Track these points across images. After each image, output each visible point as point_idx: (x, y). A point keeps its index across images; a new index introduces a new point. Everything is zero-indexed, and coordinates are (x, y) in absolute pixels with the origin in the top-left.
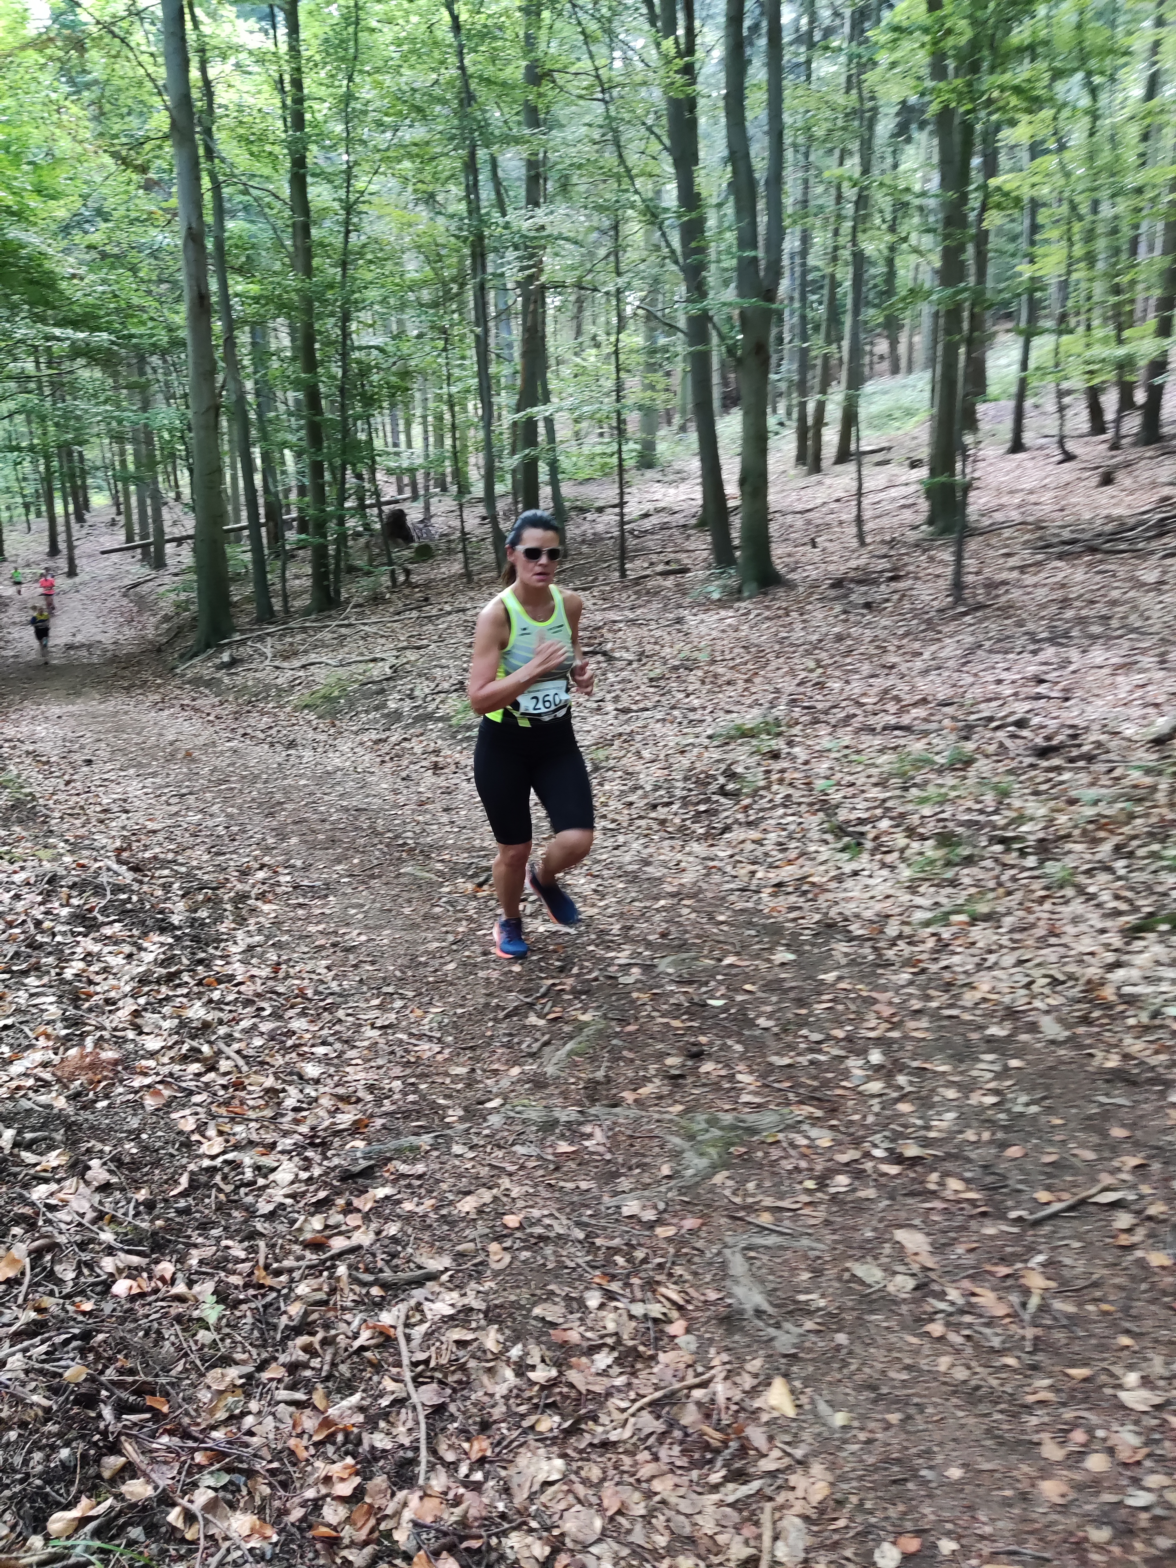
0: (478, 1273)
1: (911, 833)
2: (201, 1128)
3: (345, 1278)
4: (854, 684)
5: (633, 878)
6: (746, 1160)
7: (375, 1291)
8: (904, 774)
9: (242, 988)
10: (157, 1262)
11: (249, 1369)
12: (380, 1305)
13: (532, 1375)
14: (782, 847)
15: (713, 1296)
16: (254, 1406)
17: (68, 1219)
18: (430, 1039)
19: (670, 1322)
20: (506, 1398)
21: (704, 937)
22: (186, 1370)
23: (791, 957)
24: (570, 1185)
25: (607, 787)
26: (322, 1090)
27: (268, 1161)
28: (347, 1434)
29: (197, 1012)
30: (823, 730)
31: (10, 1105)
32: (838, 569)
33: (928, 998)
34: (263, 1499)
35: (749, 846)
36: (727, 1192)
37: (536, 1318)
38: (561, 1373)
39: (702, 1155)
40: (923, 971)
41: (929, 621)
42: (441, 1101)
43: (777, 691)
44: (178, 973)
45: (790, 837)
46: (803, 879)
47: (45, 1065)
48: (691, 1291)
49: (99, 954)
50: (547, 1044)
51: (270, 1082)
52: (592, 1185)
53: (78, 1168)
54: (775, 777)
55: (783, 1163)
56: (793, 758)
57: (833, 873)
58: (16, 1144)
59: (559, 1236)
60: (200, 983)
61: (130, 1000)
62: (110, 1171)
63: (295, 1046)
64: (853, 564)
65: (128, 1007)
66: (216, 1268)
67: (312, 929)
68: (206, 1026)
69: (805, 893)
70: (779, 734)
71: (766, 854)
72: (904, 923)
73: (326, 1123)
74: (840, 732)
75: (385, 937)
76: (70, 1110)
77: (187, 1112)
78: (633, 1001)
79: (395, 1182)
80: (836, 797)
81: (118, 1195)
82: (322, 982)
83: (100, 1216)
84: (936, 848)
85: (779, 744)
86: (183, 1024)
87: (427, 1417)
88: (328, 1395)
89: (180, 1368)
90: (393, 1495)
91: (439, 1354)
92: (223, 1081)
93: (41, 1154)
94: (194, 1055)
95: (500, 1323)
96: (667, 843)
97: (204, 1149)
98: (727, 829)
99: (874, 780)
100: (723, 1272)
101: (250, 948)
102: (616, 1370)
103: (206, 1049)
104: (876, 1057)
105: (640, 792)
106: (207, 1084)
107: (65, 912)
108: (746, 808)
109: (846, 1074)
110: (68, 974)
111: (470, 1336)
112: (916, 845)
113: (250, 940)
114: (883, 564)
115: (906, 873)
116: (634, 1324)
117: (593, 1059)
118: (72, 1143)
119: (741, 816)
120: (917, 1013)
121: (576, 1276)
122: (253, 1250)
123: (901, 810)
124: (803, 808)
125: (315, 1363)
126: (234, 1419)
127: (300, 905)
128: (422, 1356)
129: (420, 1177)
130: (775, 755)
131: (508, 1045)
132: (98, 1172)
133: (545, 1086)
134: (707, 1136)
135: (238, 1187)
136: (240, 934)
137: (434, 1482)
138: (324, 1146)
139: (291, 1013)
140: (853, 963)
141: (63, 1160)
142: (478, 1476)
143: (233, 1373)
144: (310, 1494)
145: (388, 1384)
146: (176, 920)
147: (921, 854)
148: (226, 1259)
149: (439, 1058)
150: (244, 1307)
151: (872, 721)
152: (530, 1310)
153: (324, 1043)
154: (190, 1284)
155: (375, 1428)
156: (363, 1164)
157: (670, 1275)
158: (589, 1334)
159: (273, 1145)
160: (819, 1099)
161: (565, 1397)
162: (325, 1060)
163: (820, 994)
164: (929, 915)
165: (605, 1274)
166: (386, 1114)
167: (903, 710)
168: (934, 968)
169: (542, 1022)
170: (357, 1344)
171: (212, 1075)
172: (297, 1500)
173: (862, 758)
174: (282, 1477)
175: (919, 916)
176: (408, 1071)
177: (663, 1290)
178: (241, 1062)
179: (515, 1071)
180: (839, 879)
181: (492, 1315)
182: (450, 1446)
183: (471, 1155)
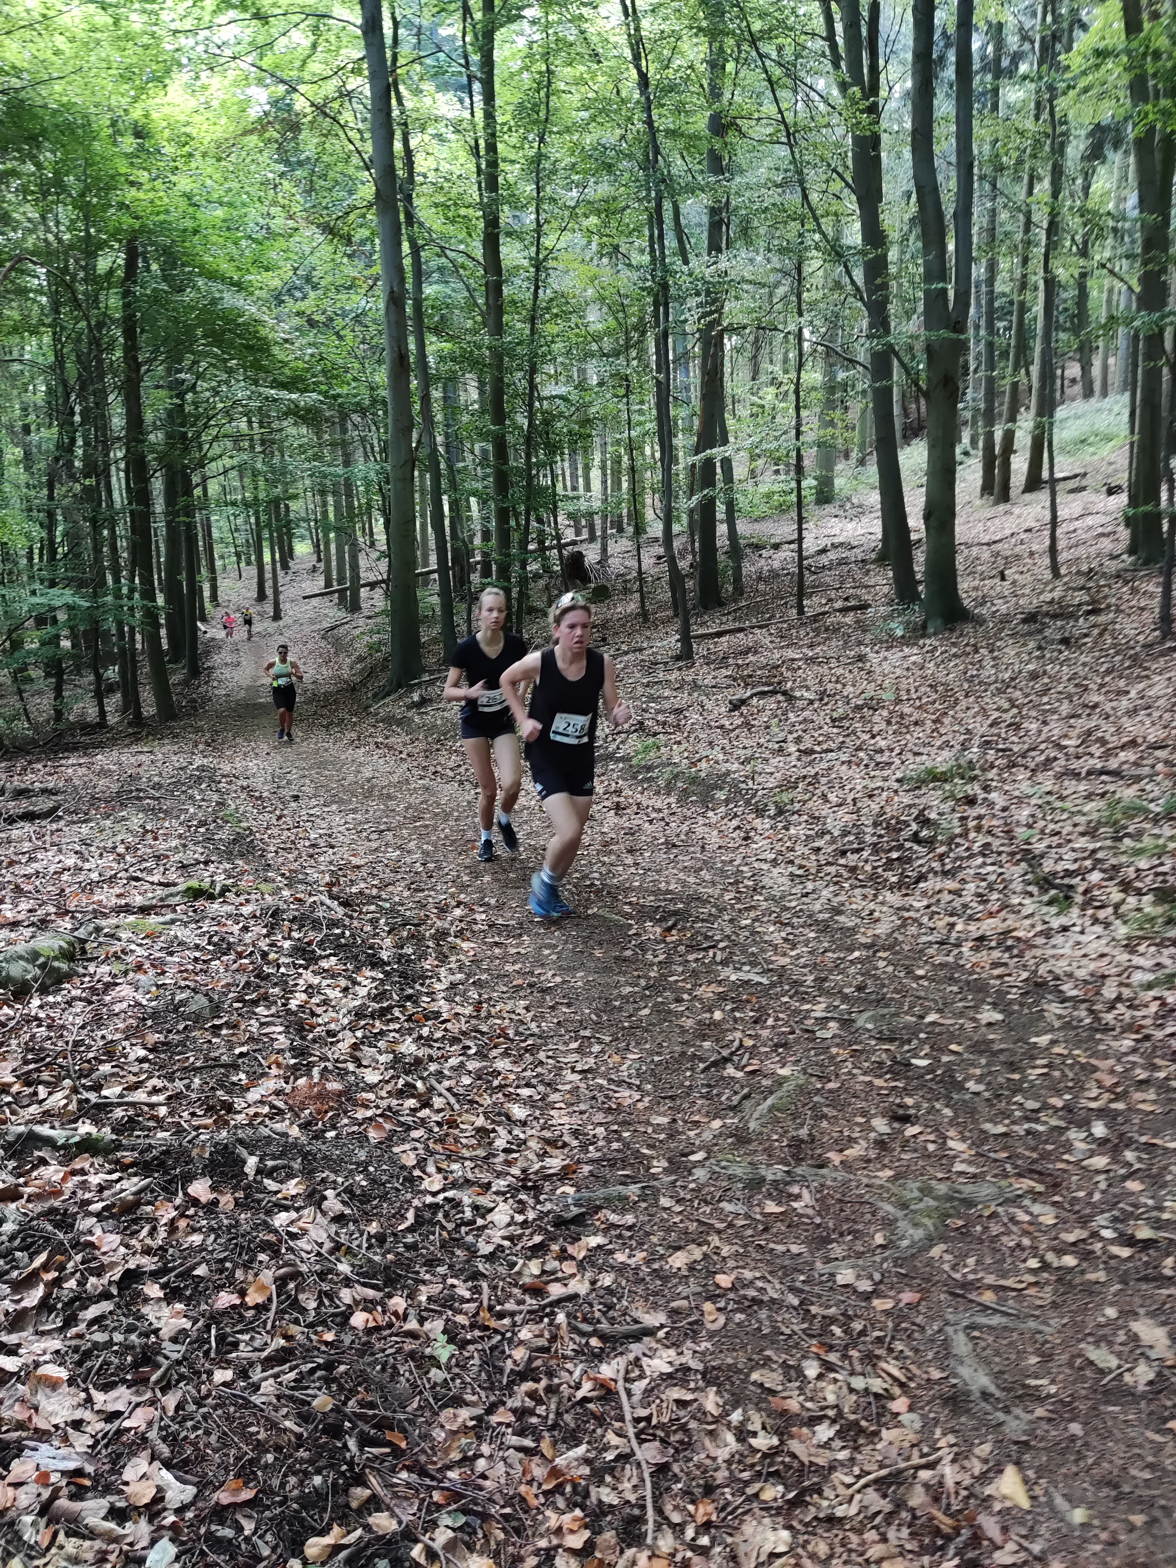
0: (694, 1331)
1: (1126, 887)
2: (421, 1164)
3: (564, 1326)
4: (1053, 725)
5: (824, 928)
6: (964, 1233)
7: (594, 1342)
8: (1116, 822)
9: (449, 1026)
10: (390, 1296)
11: (479, 1411)
12: (599, 1357)
13: (753, 1441)
14: (982, 899)
15: (936, 1374)
16: (485, 1449)
17: (308, 1248)
18: (630, 1086)
19: (893, 1398)
20: (729, 1462)
21: (903, 991)
22: (420, 1407)
23: (999, 1017)
24: (781, 1248)
25: (792, 831)
26: (530, 1132)
27: (484, 1201)
28: (575, 1486)
29: (408, 1047)
30: (1022, 775)
31: (250, 1131)
32: (1029, 603)
33: (1155, 1068)
34: (498, 1544)
35: (946, 897)
36: (946, 1267)
37: (754, 1383)
38: (782, 1442)
39: (916, 1225)
40: (1147, 1038)
41: (1135, 658)
42: (645, 1151)
43: (969, 732)
44: (389, 1009)
45: (991, 888)
46: (1006, 933)
47: (278, 1093)
48: (912, 1367)
49: (319, 986)
50: (746, 1097)
51: (480, 1122)
52: (802, 1249)
53: (315, 1198)
54: (972, 824)
55: (1005, 1239)
56: (991, 805)
57: (1039, 928)
58: (259, 1172)
59: (773, 1301)
60: (409, 1019)
61: (348, 1033)
62: (344, 1203)
63: (501, 1087)
64: (1047, 597)
65: (348, 1040)
66: (443, 1306)
67: (509, 968)
68: (418, 1061)
69: (1009, 949)
70: (974, 778)
71: (965, 906)
72: (1121, 984)
73: (537, 1167)
74: (1040, 777)
75: (579, 979)
76: (304, 1139)
77: (407, 1147)
78: (832, 1057)
79: (606, 1231)
80: (1039, 847)
81: (352, 1227)
82: (522, 1022)
83: (338, 1247)
84: (1155, 904)
85: (974, 789)
86: (398, 1059)
87: (652, 1475)
88: (554, 1444)
89: (415, 1405)
90: (622, 1552)
91: (660, 1413)
92: (438, 1118)
93: (281, 1182)
94: (408, 1091)
95: (719, 1385)
96: (858, 891)
97: (425, 1185)
98: (922, 878)
99: (1080, 829)
100: (945, 1353)
101: (453, 986)
102: (837, 1444)
103: (419, 1084)
104: (1099, 1129)
105: (827, 837)
106: (423, 1120)
107: (287, 944)
108: (941, 857)
109: (1068, 1147)
110: (293, 1004)
111: (689, 1397)
112: (1132, 901)
113: (452, 978)
114: (1081, 597)
115: (1122, 930)
116: (854, 1397)
117: (795, 1116)
118: (308, 1173)
119: (936, 865)
120: (1143, 1084)
121: (791, 1343)
122: (477, 1290)
123: (1113, 861)
124: (1004, 858)
125: (541, 1410)
126: (467, 1460)
127: (497, 944)
128: (643, 1413)
129: (630, 1228)
130: (971, 801)
131: (707, 1097)
132: (333, 1203)
133: (749, 1141)
134: (921, 1206)
135: (458, 1226)
136: (443, 972)
137: (661, 1543)
138: (536, 1190)
139: (495, 1053)
140: (1067, 1026)
141: (301, 1189)
142: (705, 1541)
143: (464, 1414)
144: (543, 1543)
145: (612, 1438)
146: (385, 955)
147: (1139, 910)
148: (452, 1298)
149: (640, 1105)
150: (471, 1348)
151: (1075, 765)
152: (748, 1375)
153: (528, 1085)
154: (422, 1321)
155: (601, 1482)
156: (575, 1211)
157: (890, 1350)
158: (809, 1405)
159: (488, 1185)
160: (1040, 1173)
161: (788, 1467)
162: (529, 1102)
163: (1033, 1058)
164: (1150, 977)
165: (822, 1344)
166: (592, 1161)
167: (1108, 754)
168: (1159, 1034)
169: (740, 1074)
170: (580, 1394)
171: (425, 1113)
172: (530, 1548)
173: (1068, 805)
174: (515, 1523)
175: (1139, 977)
176: (610, 1118)
177: (884, 1365)
178: (452, 1100)
179: (717, 1124)
180: (1047, 934)
181: (710, 1377)
182: (676, 1508)
183: (678, 1209)
